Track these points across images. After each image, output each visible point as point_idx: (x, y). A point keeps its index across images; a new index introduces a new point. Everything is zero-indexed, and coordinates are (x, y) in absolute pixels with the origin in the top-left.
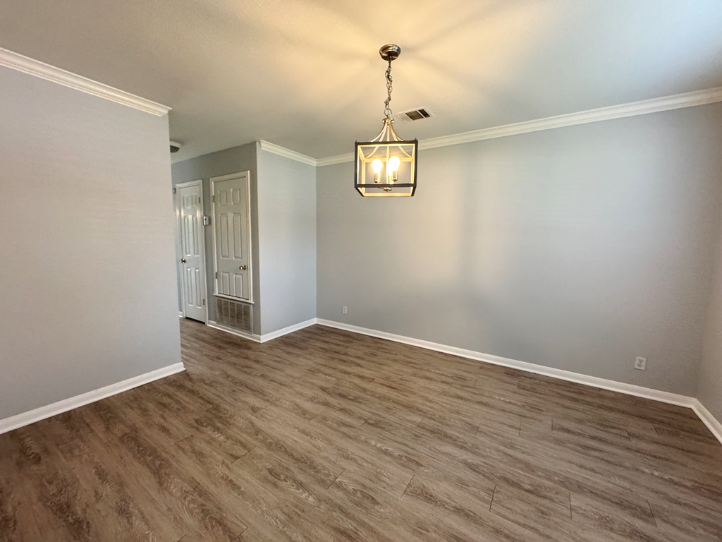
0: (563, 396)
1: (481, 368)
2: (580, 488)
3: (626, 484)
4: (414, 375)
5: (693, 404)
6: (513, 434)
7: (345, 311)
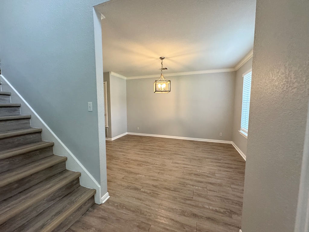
0: (204, 145)
1: (183, 141)
2: (208, 158)
3: (216, 157)
4: (165, 144)
5: (231, 143)
6: (193, 152)
7: (138, 128)
